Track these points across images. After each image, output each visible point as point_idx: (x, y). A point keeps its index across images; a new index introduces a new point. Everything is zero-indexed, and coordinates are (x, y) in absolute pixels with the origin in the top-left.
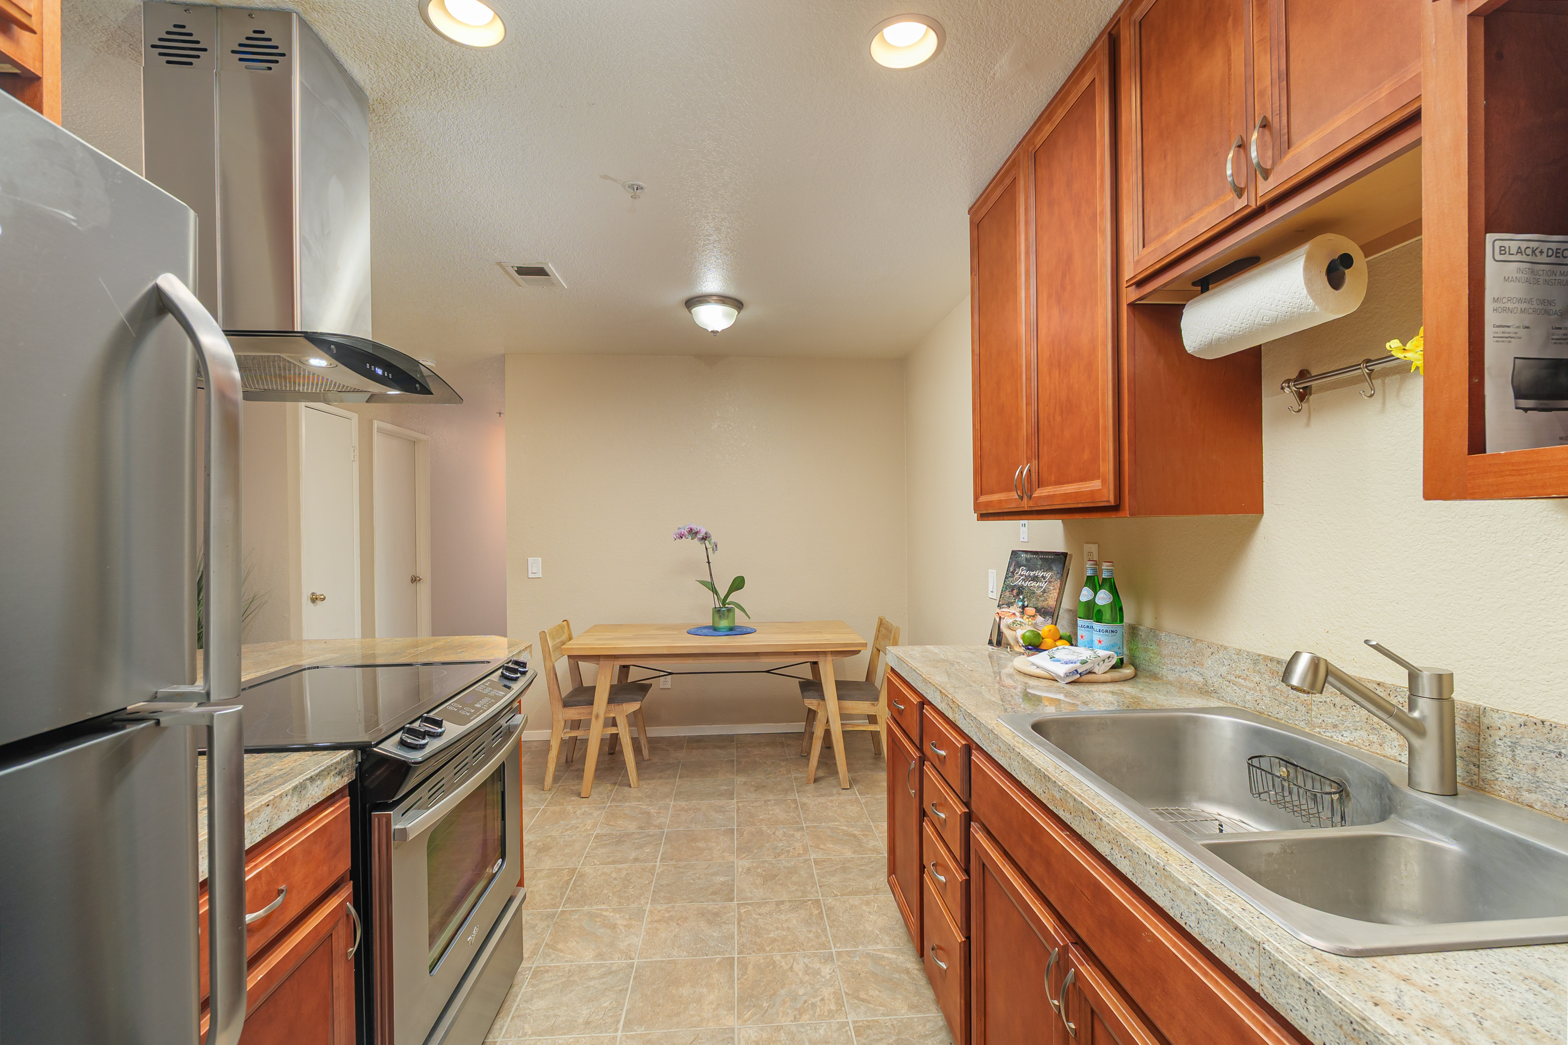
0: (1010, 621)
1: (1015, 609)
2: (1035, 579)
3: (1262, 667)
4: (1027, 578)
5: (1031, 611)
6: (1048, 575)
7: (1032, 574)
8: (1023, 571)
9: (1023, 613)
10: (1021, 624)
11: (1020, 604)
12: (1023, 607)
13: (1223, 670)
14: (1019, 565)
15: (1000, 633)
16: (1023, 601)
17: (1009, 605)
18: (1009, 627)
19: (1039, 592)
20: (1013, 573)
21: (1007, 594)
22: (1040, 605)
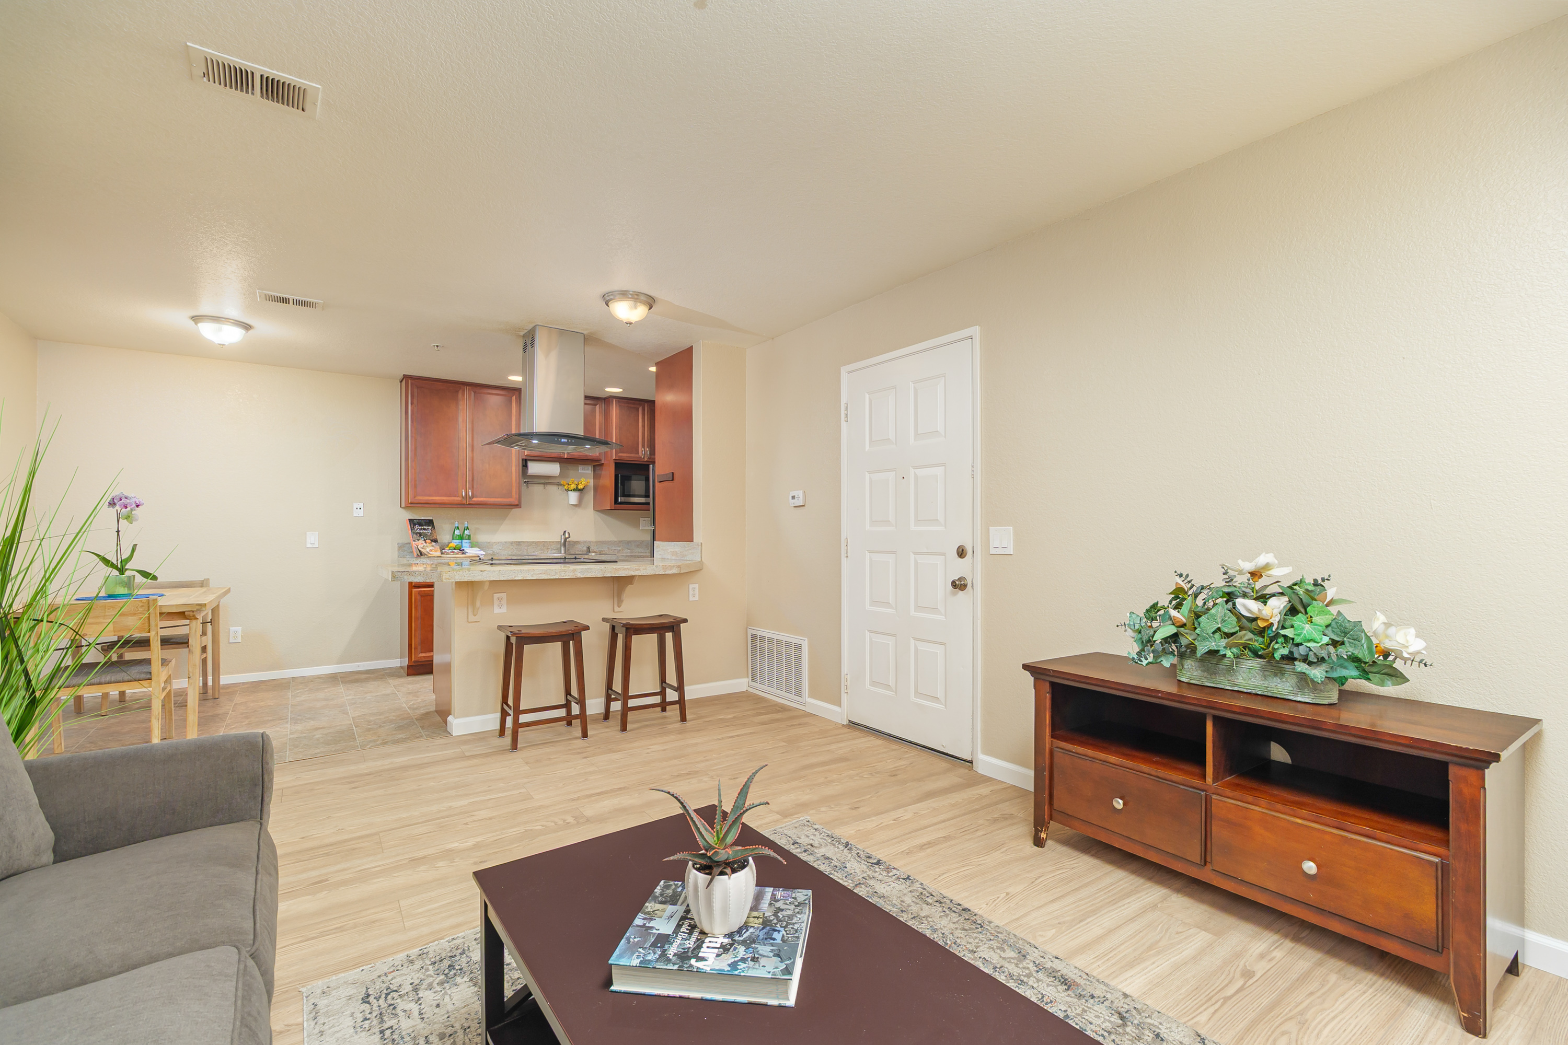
0: (422, 546)
1: (422, 541)
2: (424, 529)
3: (513, 544)
4: (421, 529)
5: (428, 541)
6: (430, 528)
7: (422, 527)
8: (417, 527)
9: (426, 542)
10: (427, 546)
11: (423, 539)
12: (425, 540)
13: (500, 548)
14: (415, 525)
15: (420, 551)
16: (423, 538)
17: (418, 540)
18: (422, 548)
19: (429, 534)
20: (413, 527)
21: (415, 536)
22: (431, 539)
